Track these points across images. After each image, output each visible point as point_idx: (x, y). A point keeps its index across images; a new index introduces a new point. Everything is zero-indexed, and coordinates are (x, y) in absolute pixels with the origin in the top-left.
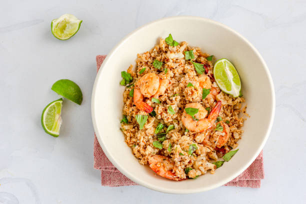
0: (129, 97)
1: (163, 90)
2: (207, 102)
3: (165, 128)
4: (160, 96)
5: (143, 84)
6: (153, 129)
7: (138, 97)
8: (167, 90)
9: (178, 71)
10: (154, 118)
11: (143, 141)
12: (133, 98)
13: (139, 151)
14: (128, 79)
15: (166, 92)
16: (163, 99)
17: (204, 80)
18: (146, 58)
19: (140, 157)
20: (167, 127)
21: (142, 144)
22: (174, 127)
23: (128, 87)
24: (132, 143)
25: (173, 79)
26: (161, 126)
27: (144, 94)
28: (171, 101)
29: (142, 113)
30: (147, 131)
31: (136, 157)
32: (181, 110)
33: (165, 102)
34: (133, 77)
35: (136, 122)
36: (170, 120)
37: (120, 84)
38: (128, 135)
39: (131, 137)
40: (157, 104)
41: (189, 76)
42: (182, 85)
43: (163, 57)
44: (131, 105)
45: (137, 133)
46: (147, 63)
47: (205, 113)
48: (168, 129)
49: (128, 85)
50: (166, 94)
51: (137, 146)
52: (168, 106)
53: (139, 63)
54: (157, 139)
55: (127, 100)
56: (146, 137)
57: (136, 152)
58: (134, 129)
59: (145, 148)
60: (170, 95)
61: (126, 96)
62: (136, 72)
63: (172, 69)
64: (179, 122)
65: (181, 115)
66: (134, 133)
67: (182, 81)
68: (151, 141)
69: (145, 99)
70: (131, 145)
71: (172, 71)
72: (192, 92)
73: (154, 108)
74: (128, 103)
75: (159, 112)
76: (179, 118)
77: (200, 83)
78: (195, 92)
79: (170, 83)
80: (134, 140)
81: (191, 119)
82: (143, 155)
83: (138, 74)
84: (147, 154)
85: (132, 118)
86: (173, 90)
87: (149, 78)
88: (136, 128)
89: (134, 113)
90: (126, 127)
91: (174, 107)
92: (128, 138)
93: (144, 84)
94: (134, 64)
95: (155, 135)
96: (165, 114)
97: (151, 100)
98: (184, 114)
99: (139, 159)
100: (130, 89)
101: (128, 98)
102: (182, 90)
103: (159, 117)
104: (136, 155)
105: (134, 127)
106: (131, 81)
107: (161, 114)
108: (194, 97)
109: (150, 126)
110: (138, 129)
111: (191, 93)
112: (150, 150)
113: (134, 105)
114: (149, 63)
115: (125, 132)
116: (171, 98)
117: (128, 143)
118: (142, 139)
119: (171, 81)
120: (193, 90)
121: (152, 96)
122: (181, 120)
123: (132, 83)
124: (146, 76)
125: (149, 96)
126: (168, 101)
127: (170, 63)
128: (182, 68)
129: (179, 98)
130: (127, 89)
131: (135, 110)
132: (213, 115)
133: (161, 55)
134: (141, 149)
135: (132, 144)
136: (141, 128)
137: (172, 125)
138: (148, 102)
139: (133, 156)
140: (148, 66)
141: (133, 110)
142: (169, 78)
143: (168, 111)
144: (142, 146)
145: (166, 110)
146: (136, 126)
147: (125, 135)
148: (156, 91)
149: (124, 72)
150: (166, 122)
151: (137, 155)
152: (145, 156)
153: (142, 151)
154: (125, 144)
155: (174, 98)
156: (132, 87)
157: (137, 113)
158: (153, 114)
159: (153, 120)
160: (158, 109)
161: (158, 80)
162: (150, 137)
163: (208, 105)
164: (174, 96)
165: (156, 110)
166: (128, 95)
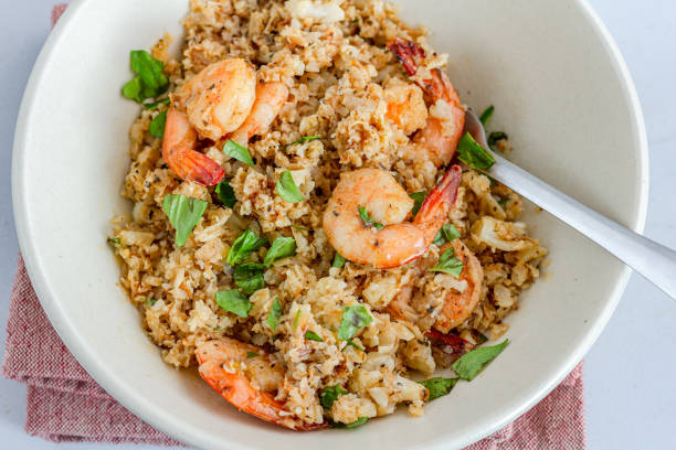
0: (150, 139)
1: (266, 116)
2: (411, 172)
3: (263, 250)
4: (254, 139)
5: (199, 93)
6: (221, 246)
7: (177, 133)
8: (278, 121)
9: (315, 56)
10: (231, 211)
11: (182, 287)
12: (161, 145)
13: (164, 320)
14: (150, 79)
15: (273, 129)
16: (262, 149)
17: (403, 99)
18: (218, 16)
19: (166, 339)
20: (268, 246)
21: (179, 295)
22: (295, 246)
23: (148, 106)
24: (143, 293)
25: (302, 86)
26: (250, 239)
27: (200, 126)
28: (292, 157)
29: (191, 189)
30: (198, 254)
31: (152, 339)
32: (321, 195)
33: (269, 161)
34: (168, 75)
35: (164, 222)
36: (282, 222)
37: (122, 93)
38: (134, 262)
39: (142, 273)
40: (241, 164)
41: (352, 80)
42: (326, 109)
43: (273, 14)
44: (152, 165)
45: (163, 261)
46: (218, 34)
47: (405, 206)
48: (274, 252)
49: (149, 101)
50: (277, 134)
51: (160, 303)
52: (278, 171)
53: (192, 32)
54: (232, 284)
55: (141, 149)
56: (196, 274)
57: (154, 322)
58: (155, 247)
59: (187, 309)
60: (288, 139)
61: (137, 135)
62: (181, 57)
63: (296, 48)
64: (311, 232)
65: (324, 210)
66: (155, 259)
67: (328, 95)
68: (211, 289)
69: (202, 144)
70: (138, 299)
71: (297, 57)
72: (364, 135)
73: (229, 178)
74: (143, 157)
75: (247, 191)
76: (315, 219)
77: (390, 107)
78: (374, 134)
79: (291, 98)
80: (151, 281)
81: (356, 221)
82: (177, 335)
83: (187, 63)
84: (193, 329)
85: (154, 208)
86: (297, 124)
87: (220, 72)
88: (163, 243)
89: (161, 189)
90: (131, 237)
91: (302, 176)
92: (132, 274)
93: (204, 93)
94: (176, 34)
95: (226, 269)
96: (265, 200)
97: (220, 149)
98: (333, 203)
99: (164, 347)
100: (155, 114)
101: (145, 143)
102: (327, 127)
103: (246, 208)
104: (154, 333)
105: (156, 242)
106: (162, 89)
107: (253, 197)
108: (370, 151)
109: (211, 236)
110: (170, 248)
111: (357, 138)
112: (203, 315)
113: (164, 167)
114: (225, 35)
115: (125, 253)
116: (290, 150)
117: (129, 290)
118: (180, 279)
119: (294, 92)
120: (367, 127)
121: (227, 137)
122: (320, 225)
123: (164, 96)
124: (213, 69)
125: (216, 134)
126: (279, 156)
127: (291, 32)
128: (334, 49)
129: (318, 149)
130: (146, 114)
131: (166, 181)
132: (432, 214)
133: (269, 8)
134: (174, 311)
135: (146, 294)
136: (179, 242)
137: (288, 240)
138: (212, 152)
139: (142, 336)
140: (224, 43)
141: (157, 180)
142: (290, 82)
143: (279, 189)
144: (177, 303)
145: (271, 186)
146: (163, 236)
147: (122, 263)
148: (241, 120)
149: (140, 53)
150: (267, 226)
151: (160, 332)
152: (185, 336)
153: (176, 319)
154: (121, 294)
155: (300, 150)
156: (160, 106)
157: (169, 190)
158: (224, 197)
159: (223, 216)
160: (243, 179)
161: (252, 83)
162: (209, 274)
163: (416, 184)
164: (302, 143)
165: (235, 185)
166: (145, 132)
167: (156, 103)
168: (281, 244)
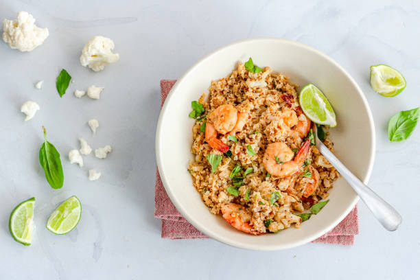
0: (200, 132)
1: (241, 125)
2: (292, 141)
3: (242, 172)
4: (238, 133)
5: (217, 117)
6: (228, 172)
7: (210, 133)
8: (246, 126)
9: (258, 102)
10: (230, 159)
11: (215, 186)
12: (204, 134)
13: (210, 198)
14: (199, 111)
15: (244, 129)
16: (241, 136)
17: (289, 116)
18: (222, 86)
19: (211, 205)
20: (244, 170)
21: (214, 189)
22: (253, 170)
23: (199, 120)
25: (253, 113)
26: (238, 169)
27: (218, 130)
28: (251, 139)
29: (216, 152)
30: (220, 175)
31: (206, 204)
32: (262, 151)
33: (243, 141)
34: (205, 108)
35: (207, 162)
36: (249, 162)
37: (189, 116)
38: (198, 177)
39: (200, 181)
40: (234, 142)
41: (271, 110)
42: (262, 121)
43: (242, 85)
44: (202, 142)
45: (208, 177)
46: (222, 92)
47: (291, 155)
48: (246, 173)
49: (198, 118)
50: (245, 131)
51: (208, 192)
52: (247, 145)
53: (213, 92)
54: (232, 184)
55: (197, 136)
56: (220, 182)
57: (206, 199)
58: (204, 172)
59: (217, 194)
60: (250, 132)
61: (195, 131)
62: (209, 102)
63: (251, 100)
64: (259, 164)
65: (263, 157)
66: (204, 176)
67: (262, 116)
68: (225, 186)
69: (219, 136)
70: (200, 190)
71: (251, 103)
72: (275, 131)
73: (230, 147)
74: (198, 139)
75: (236, 153)
76: (260, 160)
77: (284, 119)
78: (279, 131)
79: (249, 117)
80: (204, 184)
81: (274, 162)
82: (214, 203)
83: (212, 104)
84: (220, 201)
85: (203, 157)
86: (252, 126)
87: (224, 110)
88: (207, 170)
89: (206, 152)
90: (196, 168)
91: (255, 146)
92: (197, 182)
93: (219, 118)
94: (207, 94)
95: (230, 179)
96: (243, 155)
97: (226, 137)
98: (266, 155)
99: (210, 207)
100: (201, 123)
101: (198, 133)
102: (263, 128)
103: (236, 158)
104: (207, 203)
105: (204, 169)
106: (203, 113)
107: (238, 154)
108: (277, 137)
109: (224, 169)
110: (210, 171)
111: (273, 132)
112: (223, 196)
113: (206, 143)
114: (225, 93)
115: (194, 175)
116: (250, 136)
117: (196, 187)
118: (214, 184)
119: (251, 115)
120: (276, 129)
121: (228, 133)
122: (262, 162)
123: (204, 116)
124: (222, 108)
125: (224, 133)
126: (247, 139)
127: (249, 94)
128: (264, 99)
129: (260, 136)
130: (198, 123)
131: (207, 148)
132: (301, 157)
133: (240, 82)
134: (213, 195)
135: (202, 189)
136: (213, 170)
137: (251, 169)
138: (223, 139)
139: (202, 203)
140: (224, 96)
141: (204, 149)
142: (249, 112)
143: (247, 151)
144: (214, 192)
145: (244, 150)
146: (207, 168)
147: (193, 177)
148: (233, 127)
149: (195, 102)
150: (244, 164)
151: (208, 202)
152: (217, 204)
153: (214, 198)
154: (194, 189)
155: (254, 136)
156: (203, 120)
157: (209, 152)
158: (228, 154)
159: (228, 161)
160: (234, 148)
161: (236, 113)
162: (224, 182)
163: (294, 146)
164: (254, 134)
165: (232, 150)
166: (198, 129)
167: (201, 119)
168: (249, 170)
